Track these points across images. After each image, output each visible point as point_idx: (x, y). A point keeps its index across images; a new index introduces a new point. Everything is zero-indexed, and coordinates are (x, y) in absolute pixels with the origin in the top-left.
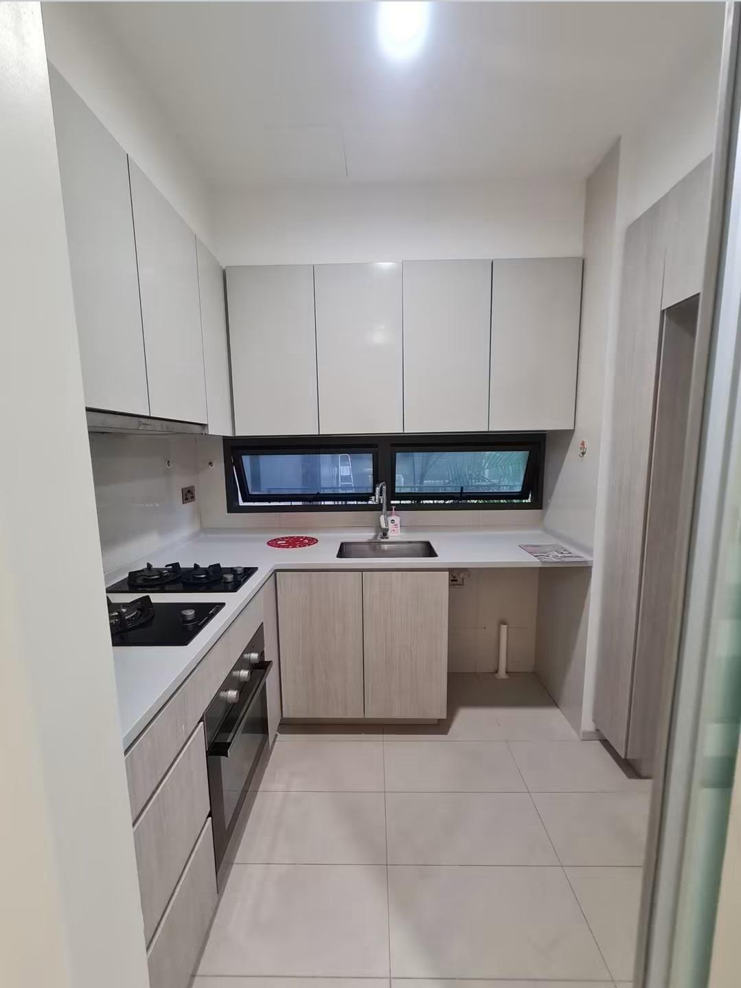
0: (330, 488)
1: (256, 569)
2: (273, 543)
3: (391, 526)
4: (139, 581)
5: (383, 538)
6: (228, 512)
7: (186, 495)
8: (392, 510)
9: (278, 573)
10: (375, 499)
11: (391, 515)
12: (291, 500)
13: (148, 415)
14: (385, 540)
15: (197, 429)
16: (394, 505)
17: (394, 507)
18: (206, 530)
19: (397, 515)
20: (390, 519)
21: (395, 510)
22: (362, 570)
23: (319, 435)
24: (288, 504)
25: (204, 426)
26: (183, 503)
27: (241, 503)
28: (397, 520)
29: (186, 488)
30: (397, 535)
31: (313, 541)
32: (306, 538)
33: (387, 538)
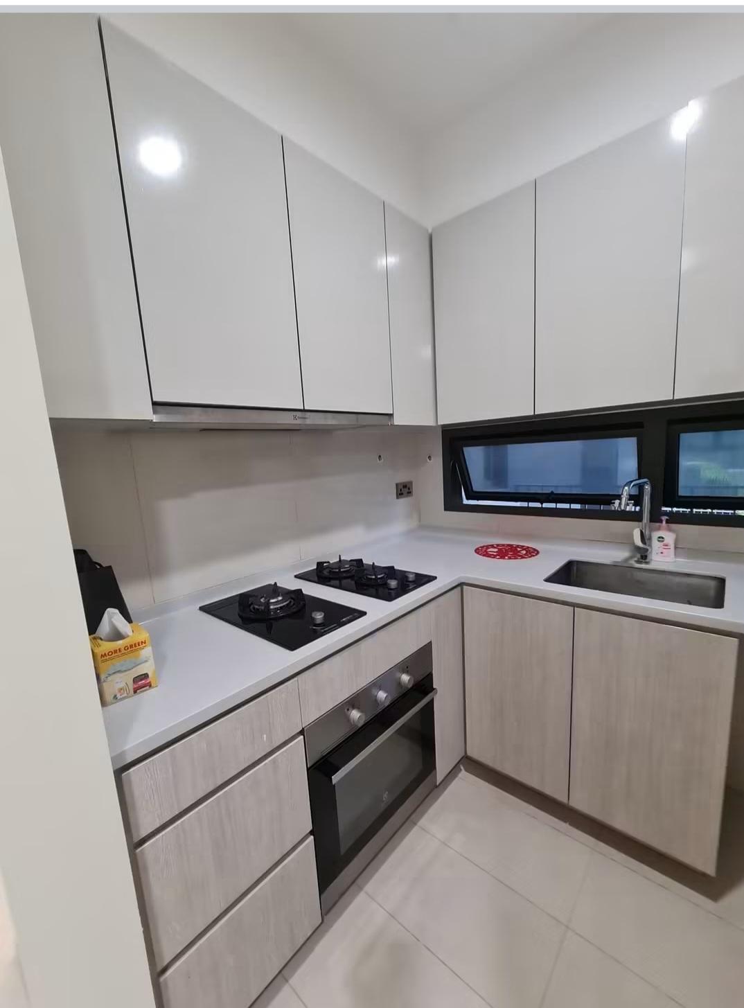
0: (567, 486)
1: (436, 578)
2: (483, 551)
3: (656, 544)
4: (326, 573)
5: (640, 563)
6: (445, 510)
7: (401, 490)
8: (661, 521)
9: (465, 587)
10: (620, 504)
11: (659, 529)
12: (528, 500)
13: (302, 408)
14: (643, 566)
15: (384, 420)
16: (666, 513)
17: (664, 518)
18: (424, 528)
19: (670, 530)
20: (656, 535)
21: (667, 522)
22: (574, 605)
23: (535, 416)
24: (525, 504)
25: (391, 415)
26: (397, 498)
27: (465, 502)
28: (669, 538)
29: (401, 484)
30: (668, 559)
31: (532, 553)
32: (522, 547)
33: (647, 563)
